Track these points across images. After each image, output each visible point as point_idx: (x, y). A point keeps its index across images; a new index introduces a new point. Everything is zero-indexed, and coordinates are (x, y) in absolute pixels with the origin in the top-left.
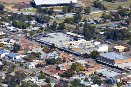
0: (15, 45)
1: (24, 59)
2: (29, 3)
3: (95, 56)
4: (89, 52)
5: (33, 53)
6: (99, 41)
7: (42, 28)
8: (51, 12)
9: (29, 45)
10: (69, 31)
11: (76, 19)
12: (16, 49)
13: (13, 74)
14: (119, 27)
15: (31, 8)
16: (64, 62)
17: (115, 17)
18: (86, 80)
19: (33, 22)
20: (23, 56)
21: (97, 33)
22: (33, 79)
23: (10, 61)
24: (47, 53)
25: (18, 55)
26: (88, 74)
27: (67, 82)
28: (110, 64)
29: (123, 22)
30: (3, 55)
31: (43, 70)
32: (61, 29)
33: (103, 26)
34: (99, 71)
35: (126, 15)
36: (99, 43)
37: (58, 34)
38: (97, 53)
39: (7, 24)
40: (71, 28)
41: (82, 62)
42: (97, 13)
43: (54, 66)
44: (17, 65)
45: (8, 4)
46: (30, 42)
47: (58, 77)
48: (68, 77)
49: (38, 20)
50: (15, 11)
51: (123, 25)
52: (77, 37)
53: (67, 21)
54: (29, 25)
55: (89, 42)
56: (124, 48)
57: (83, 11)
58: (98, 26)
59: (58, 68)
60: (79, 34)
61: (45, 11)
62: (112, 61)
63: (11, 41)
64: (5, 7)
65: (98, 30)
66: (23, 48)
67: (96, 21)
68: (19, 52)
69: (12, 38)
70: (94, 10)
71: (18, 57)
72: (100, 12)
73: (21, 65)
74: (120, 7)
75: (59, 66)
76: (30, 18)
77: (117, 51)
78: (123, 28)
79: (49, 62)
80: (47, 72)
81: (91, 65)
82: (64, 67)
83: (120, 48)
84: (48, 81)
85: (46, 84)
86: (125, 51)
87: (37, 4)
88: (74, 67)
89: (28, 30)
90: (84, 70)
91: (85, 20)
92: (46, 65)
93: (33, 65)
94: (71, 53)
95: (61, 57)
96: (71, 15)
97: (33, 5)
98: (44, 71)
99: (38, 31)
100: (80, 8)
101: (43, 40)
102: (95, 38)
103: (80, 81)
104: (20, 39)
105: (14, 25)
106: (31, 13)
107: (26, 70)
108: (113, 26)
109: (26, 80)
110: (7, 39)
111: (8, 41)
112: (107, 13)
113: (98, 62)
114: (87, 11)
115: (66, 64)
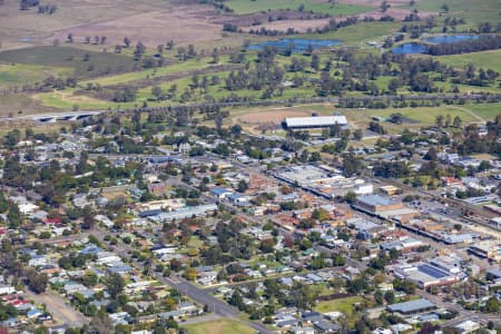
0: (243, 182)
1: (251, 202)
2: (279, 123)
3: (350, 200)
4: (343, 194)
5: (264, 194)
6: (363, 178)
7: (287, 159)
8: (305, 137)
9: (262, 182)
10: (325, 163)
11: (339, 147)
12: (242, 187)
13: (227, 222)
14: (396, 159)
15: (281, 131)
16: (306, 207)
17: (393, 145)
18: (329, 233)
19: (277, 150)
20: (250, 198)
21: (363, 168)
22: (255, 231)
23: (231, 205)
24: (285, 193)
25: (243, 196)
26: (334, 225)
27: (302, 236)
28: (368, 211)
29: (404, 152)
30: (222, 196)
31: (273, 218)
32: (314, 160)
33: (374, 157)
34: (350, 221)
35: (411, 142)
36: (362, 181)
37: (308, 167)
38: (354, 195)
39: (239, 152)
40: (328, 159)
41: (330, 208)
42: (370, 139)
43: (289, 214)
44: (240, 210)
45: (250, 124)
46: (266, 178)
47: (291, 228)
48: (305, 228)
49: (285, 148)
50: (258, 134)
51: (402, 156)
52: (333, 172)
53: (325, 149)
54: (269, 155)
55: (349, 180)
56: (395, 189)
57: (352, 136)
58: (368, 157)
59: (294, 216)
60: (337, 168)
61: (297, 135)
62: (373, 207)
63: (240, 176)
64: (244, 128)
65: (365, 163)
66: (253, 186)
67: (366, 150)
68: (247, 192)
69: (242, 172)
70: (367, 135)
71: (242, 199)
72: (375, 137)
73: (244, 211)
74: (406, 131)
75: (296, 212)
76: (273, 144)
77: (385, 193)
78: (402, 160)
79: (284, 207)
80: (278, 221)
81: (342, 212)
82: (302, 214)
83: (390, 188)
84: (275, 234)
85: (271, 237)
86: (397, 193)
87: (289, 125)
88: (316, 215)
89: (267, 161)
90: (331, 219)
91: (351, 149)
92: (280, 211)
93: (259, 211)
94: (318, 195)
95: (301, 200)
96: (331, 141)
97: (284, 125)
98: (273, 220)
99: (280, 163)
100: (347, 132)
101: (284, 175)
102: (358, 174)
103: (320, 234)
104: (252, 175)
105: (248, 153)
106: (278, 138)
107: (249, 218)
108: (388, 157)
109: (244, 232)
110: (234, 173)
111: (234, 177)
112: (386, 138)
113: (353, 208)
114: (357, 136)
115: (306, 210)
